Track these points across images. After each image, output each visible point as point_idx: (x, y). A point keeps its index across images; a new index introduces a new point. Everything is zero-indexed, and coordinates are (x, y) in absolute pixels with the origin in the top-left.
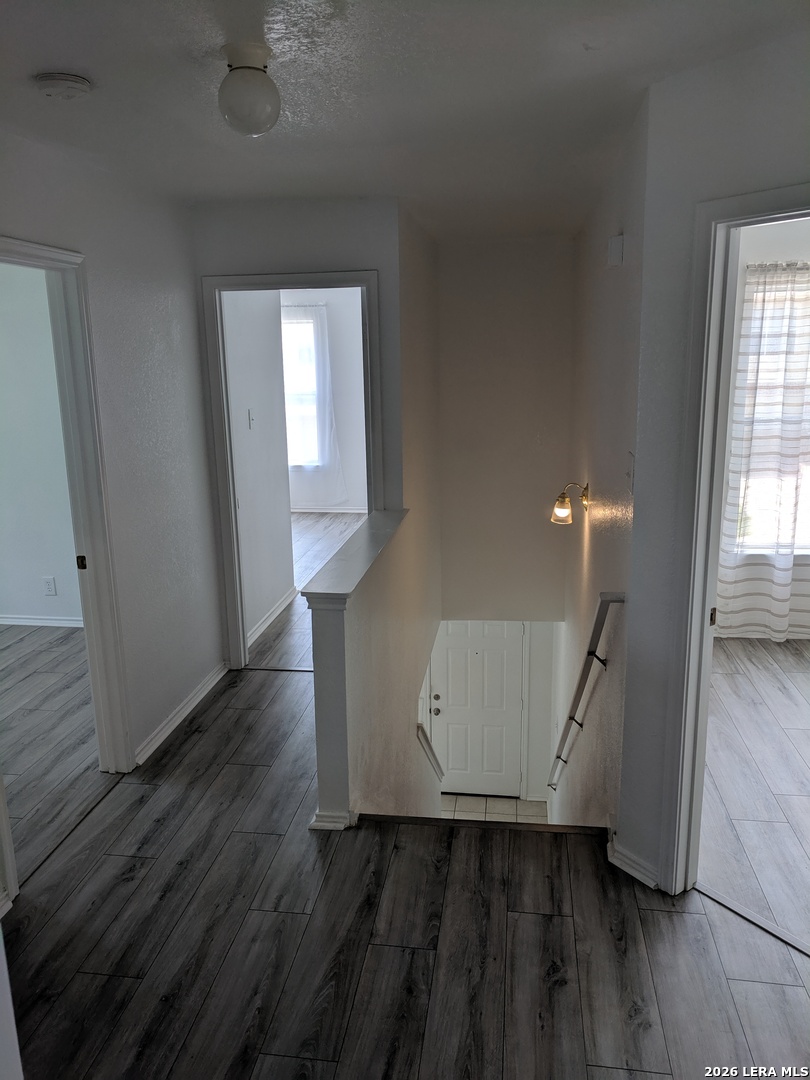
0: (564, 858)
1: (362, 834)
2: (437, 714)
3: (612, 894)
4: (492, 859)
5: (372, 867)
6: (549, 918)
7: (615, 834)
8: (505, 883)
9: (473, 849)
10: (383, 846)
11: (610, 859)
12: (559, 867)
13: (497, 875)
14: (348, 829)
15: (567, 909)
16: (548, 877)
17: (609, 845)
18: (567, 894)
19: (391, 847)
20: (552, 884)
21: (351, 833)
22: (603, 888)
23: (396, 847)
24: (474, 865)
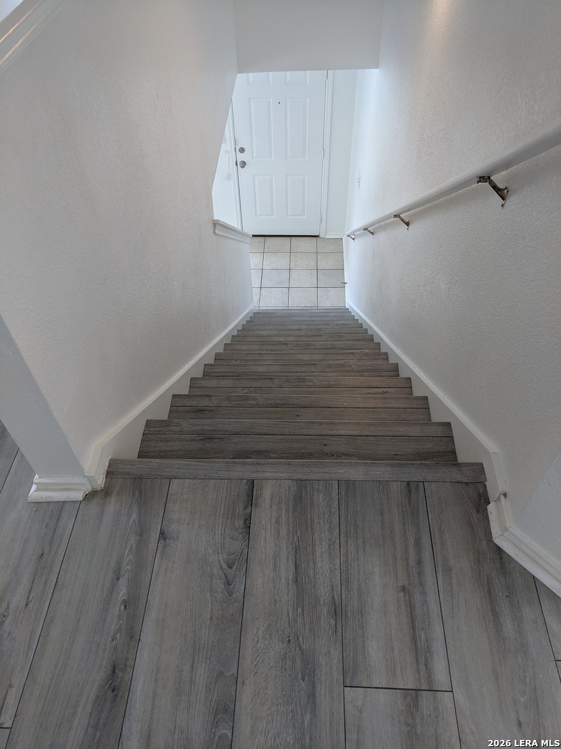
0: (426, 541)
1: (112, 505)
2: (243, 167)
3: (509, 627)
4: (314, 553)
5: (122, 591)
6: (412, 695)
7: (505, 495)
8: (337, 611)
9: (284, 532)
10: (142, 532)
11: (498, 541)
12: (419, 562)
13: (323, 592)
14: (90, 496)
15: (441, 678)
16: (404, 589)
17: (491, 508)
18: (437, 631)
19: (155, 536)
20: (411, 606)
21: (93, 508)
22: (493, 610)
23: (163, 535)
24: (286, 569)
